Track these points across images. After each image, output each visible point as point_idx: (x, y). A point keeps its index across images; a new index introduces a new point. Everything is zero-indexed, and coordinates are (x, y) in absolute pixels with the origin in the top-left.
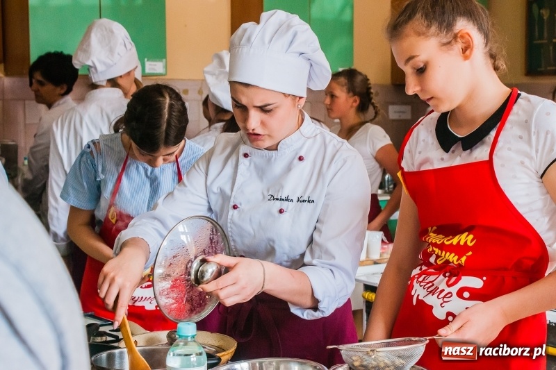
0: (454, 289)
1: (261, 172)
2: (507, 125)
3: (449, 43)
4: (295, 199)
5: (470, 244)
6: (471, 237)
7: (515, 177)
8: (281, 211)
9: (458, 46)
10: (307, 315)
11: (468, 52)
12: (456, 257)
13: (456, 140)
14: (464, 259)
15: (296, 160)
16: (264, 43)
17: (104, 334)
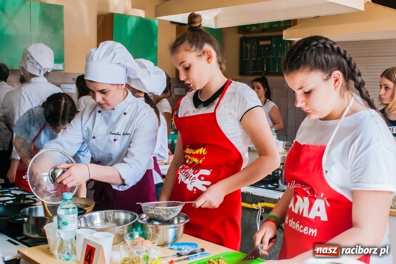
0: (197, 176)
1: (107, 121)
2: (225, 95)
3: (201, 55)
4: (122, 134)
5: (204, 154)
6: (205, 150)
7: (227, 120)
8: (115, 140)
9: (205, 57)
10: (121, 189)
11: (210, 60)
12: (198, 160)
13: (201, 102)
14: (201, 161)
15: (123, 115)
16: (99, 60)
17: (29, 199)
